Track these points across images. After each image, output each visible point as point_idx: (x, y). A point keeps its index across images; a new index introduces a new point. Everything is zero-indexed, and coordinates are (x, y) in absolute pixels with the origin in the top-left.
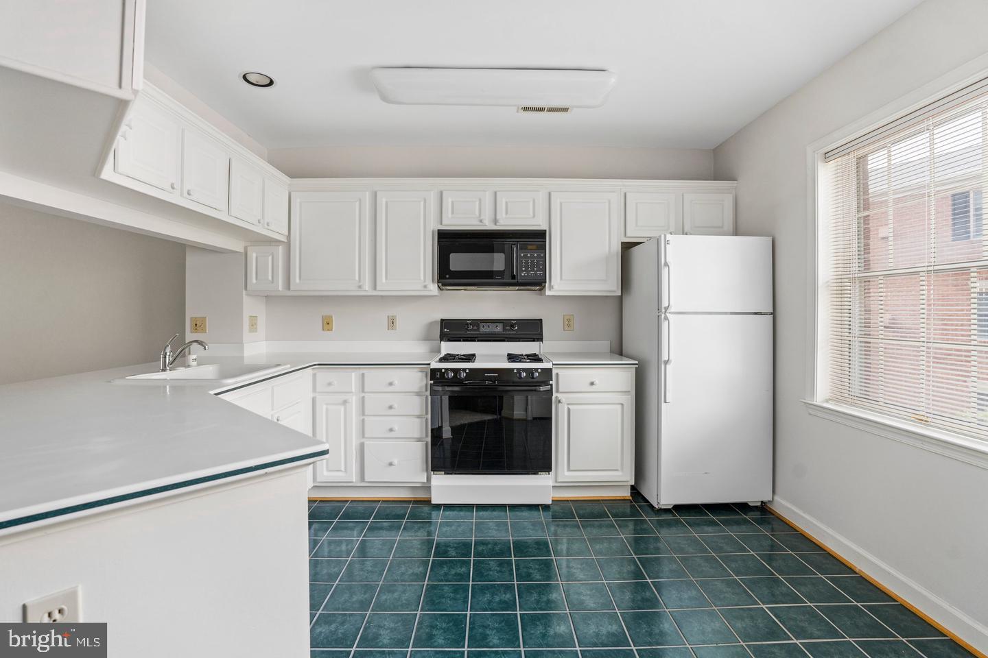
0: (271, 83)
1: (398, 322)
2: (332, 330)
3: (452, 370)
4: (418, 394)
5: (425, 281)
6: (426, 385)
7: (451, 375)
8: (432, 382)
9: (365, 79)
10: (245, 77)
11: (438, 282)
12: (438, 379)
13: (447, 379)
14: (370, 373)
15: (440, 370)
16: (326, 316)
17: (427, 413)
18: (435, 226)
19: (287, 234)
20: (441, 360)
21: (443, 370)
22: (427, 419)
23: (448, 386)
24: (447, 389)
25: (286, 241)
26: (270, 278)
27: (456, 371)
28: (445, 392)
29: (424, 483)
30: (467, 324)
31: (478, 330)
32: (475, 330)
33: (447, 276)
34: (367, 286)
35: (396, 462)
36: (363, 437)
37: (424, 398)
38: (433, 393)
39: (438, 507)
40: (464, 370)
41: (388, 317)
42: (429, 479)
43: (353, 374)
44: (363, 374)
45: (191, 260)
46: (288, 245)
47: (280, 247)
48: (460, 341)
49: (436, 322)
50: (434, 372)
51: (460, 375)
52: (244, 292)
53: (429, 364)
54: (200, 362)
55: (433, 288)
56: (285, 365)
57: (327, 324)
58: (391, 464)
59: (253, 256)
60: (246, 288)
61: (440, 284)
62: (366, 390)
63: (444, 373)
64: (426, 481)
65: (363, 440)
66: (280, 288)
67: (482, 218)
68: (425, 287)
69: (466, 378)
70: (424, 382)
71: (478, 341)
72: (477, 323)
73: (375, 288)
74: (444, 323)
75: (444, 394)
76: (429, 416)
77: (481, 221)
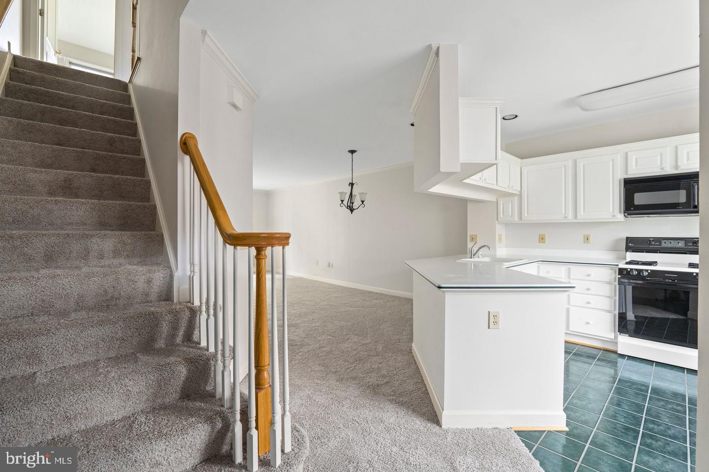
0: (516, 116)
1: (591, 239)
2: (545, 243)
3: (636, 270)
4: (609, 283)
5: (613, 212)
6: (615, 278)
7: (635, 273)
8: (620, 276)
9: (572, 102)
10: (504, 118)
11: (624, 213)
12: (624, 274)
13: (631, 275)
14: (574, 268)
15: (626, 269)
16: (541, 235)
17: (615, 296)
18: (621, 175)
19: (520, 190)
20: (627, 263)
21: (629, 270)
22: (615, 300)
23: (632, 280)
24: (631, 281)
25: (519, 194)
26: (510, 214)
27: (639, 271)
28: (630, 284)
29: (612, 339)
30: (650, 241)
31: (660, 244)
32: (657, 245)
33: (631, 208)
34: (570, 217)
35: (591, 322)
36: (569, 304)
37: (613, 286)
38: (620, 283)
39: (623, 356)
40: (647, 271)
41: (584, 235)
42: (616, 337)
43: (563, 268)
44: (569, 269)
45: (470, 207)
46: (520, 196)
47: (516, 197)
48: (643, 252)
49: (622, 239)
50: (621, 271)
51: (643, 273)
52: (496, 222)
53: (618, 265)
54: (483, 256)
55: (621, 217)
56: (525, 259)
57: (542, 239)
58: (588, 323)
59: (501, 203)
60: (497, 220)
61: (626, 214)
62: (571, 278)
63: (630, 271)
64: (613, 338)
65: (568, 306)
66: (516, 219)
67: (663, 166)
68: (614, 216)
69: (648, 276)
70: (614, 276)
71: (660, 253)
72: (659, 240)
73: (576, 217)
74: (629, 240)
75: (630, 285)
76: (617, 298)
77: (662, 169)
